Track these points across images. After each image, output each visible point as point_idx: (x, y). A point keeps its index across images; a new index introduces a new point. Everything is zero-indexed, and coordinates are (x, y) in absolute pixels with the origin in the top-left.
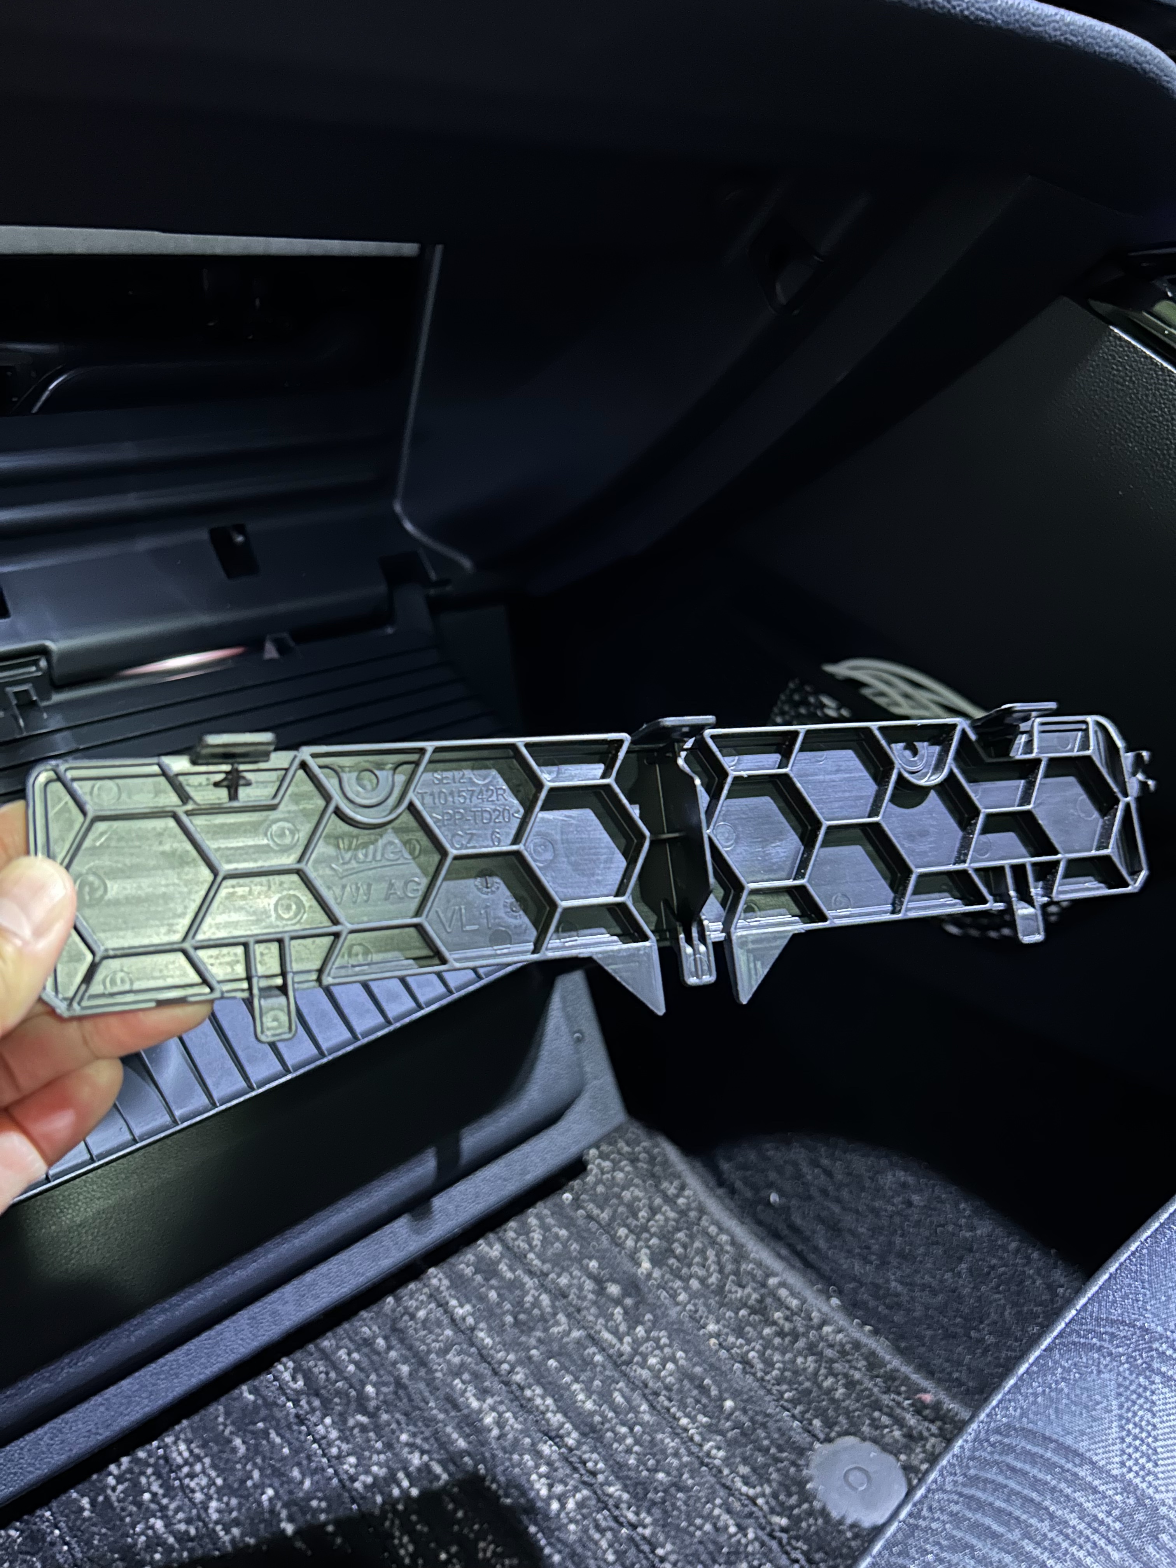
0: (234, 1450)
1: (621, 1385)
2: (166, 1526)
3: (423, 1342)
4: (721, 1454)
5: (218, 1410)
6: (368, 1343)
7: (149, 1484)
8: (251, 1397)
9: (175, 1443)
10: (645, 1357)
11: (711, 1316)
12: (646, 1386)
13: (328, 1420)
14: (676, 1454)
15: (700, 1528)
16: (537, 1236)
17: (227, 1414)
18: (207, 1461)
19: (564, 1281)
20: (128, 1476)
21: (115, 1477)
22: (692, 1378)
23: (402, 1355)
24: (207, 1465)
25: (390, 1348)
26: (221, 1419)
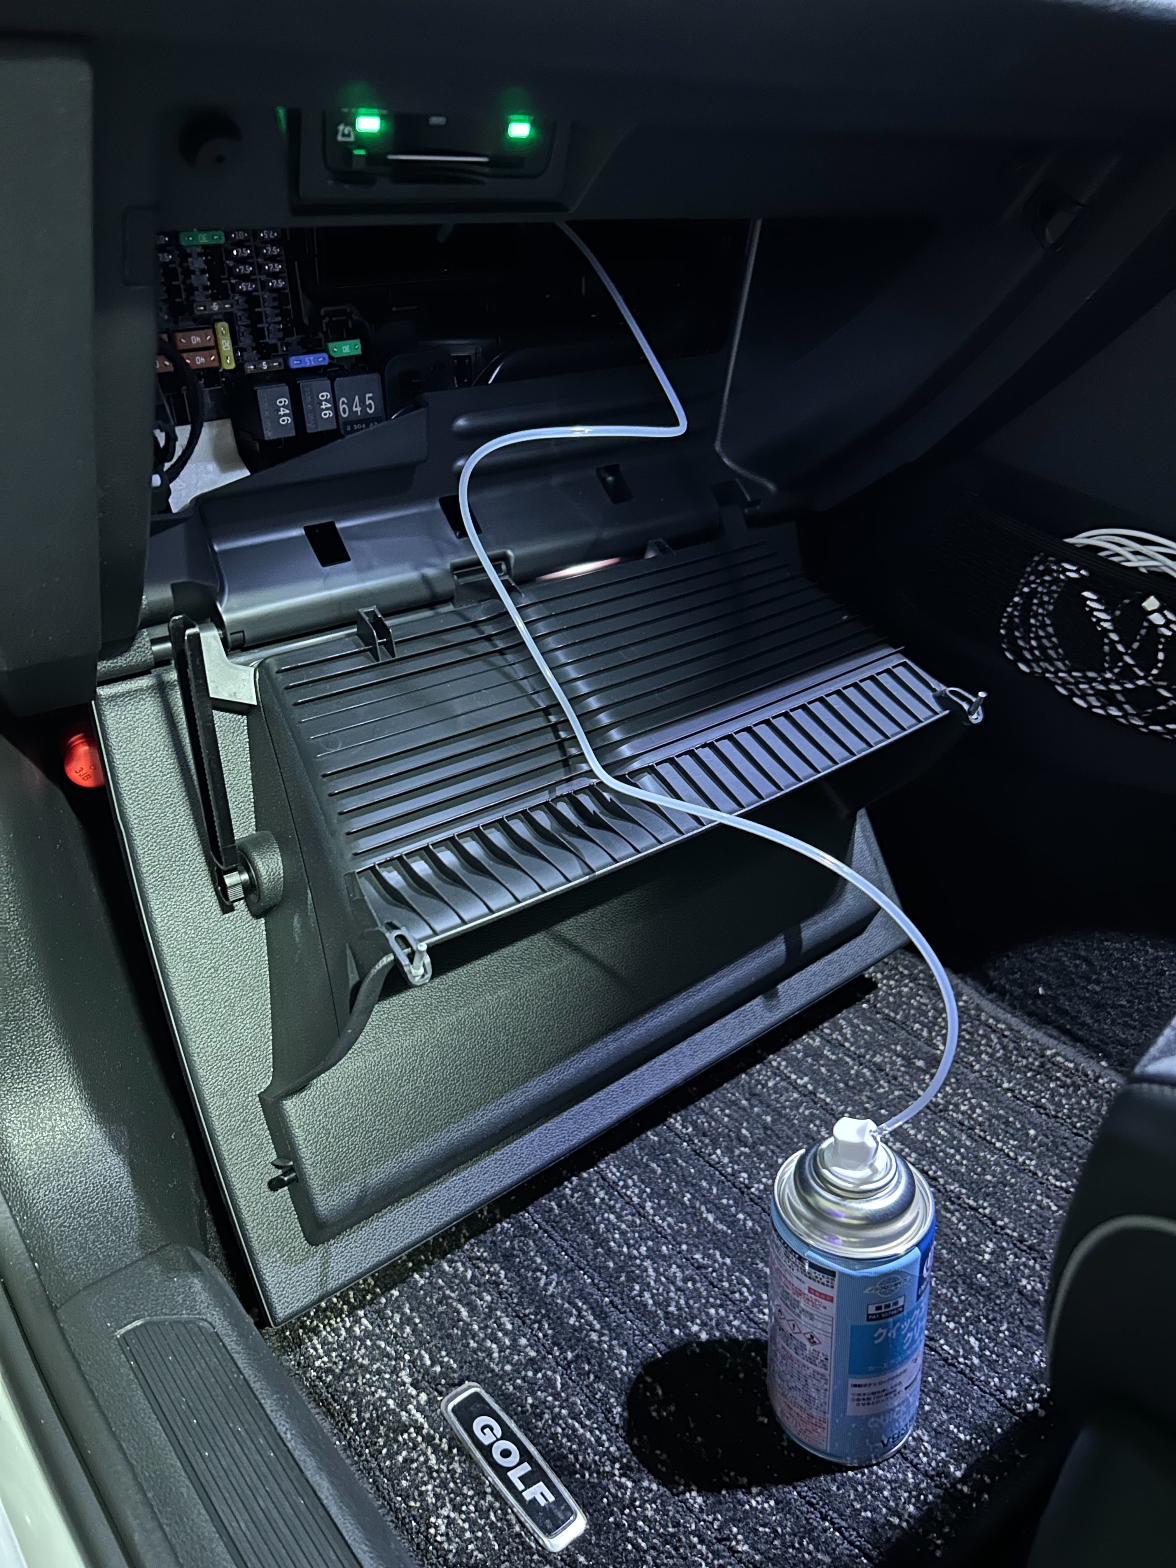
0: (654, 1171)
1: (942, 1124)
2: (617, 1218)
3: (778, 1102)
4: (1034, 1162)
5: (633, 1147)
6: (735, 1103)
7: (596, 1192)
8: (656, 1139)
9: (608, 1167)
10: (957, 1105)
11: (1004, 1079)
12: (962, 1124)
13: (718, 1152)
14: (997, 1164)
15: (1029, 1208)
16: (848, 1031)
17: (641, 1149)
18: (635, 1177)
19: (878, 1059)
20: (578, 1188)
21: (570, 1189)
22: (998, 1117)
23: (763, 1111)
24: (636, 1180)
25: (752, 1106)
26: (637, 1152)
